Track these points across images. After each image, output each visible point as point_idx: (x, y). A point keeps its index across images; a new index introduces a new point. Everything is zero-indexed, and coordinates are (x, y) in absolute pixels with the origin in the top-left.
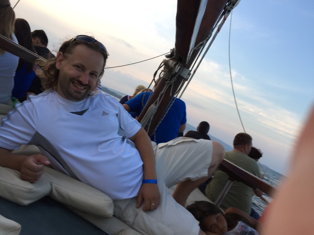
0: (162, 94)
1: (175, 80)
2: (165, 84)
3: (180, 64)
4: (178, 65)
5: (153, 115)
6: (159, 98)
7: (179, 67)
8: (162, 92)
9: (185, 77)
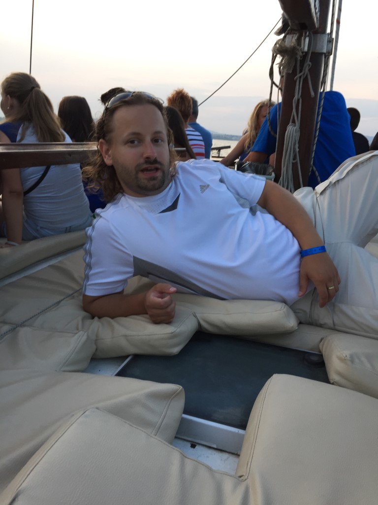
0: (296, 102)
1: (309, 65)
2: (296, 81)
3: (306, 33)
4: (303, 38)
5: (297, 142)
6: (294, 110)
7: (307, 40)
8: (296, 97)
9: (325, 51)
